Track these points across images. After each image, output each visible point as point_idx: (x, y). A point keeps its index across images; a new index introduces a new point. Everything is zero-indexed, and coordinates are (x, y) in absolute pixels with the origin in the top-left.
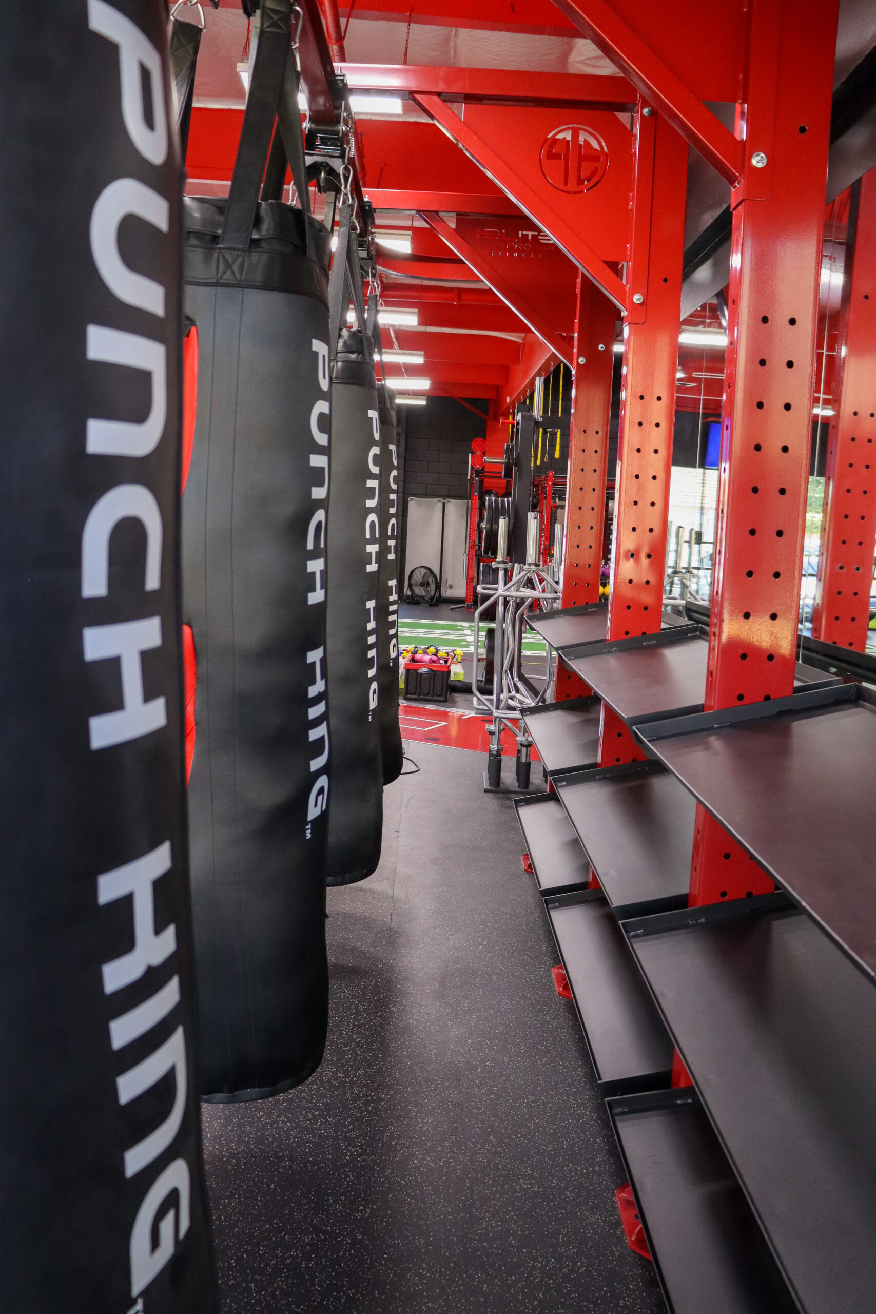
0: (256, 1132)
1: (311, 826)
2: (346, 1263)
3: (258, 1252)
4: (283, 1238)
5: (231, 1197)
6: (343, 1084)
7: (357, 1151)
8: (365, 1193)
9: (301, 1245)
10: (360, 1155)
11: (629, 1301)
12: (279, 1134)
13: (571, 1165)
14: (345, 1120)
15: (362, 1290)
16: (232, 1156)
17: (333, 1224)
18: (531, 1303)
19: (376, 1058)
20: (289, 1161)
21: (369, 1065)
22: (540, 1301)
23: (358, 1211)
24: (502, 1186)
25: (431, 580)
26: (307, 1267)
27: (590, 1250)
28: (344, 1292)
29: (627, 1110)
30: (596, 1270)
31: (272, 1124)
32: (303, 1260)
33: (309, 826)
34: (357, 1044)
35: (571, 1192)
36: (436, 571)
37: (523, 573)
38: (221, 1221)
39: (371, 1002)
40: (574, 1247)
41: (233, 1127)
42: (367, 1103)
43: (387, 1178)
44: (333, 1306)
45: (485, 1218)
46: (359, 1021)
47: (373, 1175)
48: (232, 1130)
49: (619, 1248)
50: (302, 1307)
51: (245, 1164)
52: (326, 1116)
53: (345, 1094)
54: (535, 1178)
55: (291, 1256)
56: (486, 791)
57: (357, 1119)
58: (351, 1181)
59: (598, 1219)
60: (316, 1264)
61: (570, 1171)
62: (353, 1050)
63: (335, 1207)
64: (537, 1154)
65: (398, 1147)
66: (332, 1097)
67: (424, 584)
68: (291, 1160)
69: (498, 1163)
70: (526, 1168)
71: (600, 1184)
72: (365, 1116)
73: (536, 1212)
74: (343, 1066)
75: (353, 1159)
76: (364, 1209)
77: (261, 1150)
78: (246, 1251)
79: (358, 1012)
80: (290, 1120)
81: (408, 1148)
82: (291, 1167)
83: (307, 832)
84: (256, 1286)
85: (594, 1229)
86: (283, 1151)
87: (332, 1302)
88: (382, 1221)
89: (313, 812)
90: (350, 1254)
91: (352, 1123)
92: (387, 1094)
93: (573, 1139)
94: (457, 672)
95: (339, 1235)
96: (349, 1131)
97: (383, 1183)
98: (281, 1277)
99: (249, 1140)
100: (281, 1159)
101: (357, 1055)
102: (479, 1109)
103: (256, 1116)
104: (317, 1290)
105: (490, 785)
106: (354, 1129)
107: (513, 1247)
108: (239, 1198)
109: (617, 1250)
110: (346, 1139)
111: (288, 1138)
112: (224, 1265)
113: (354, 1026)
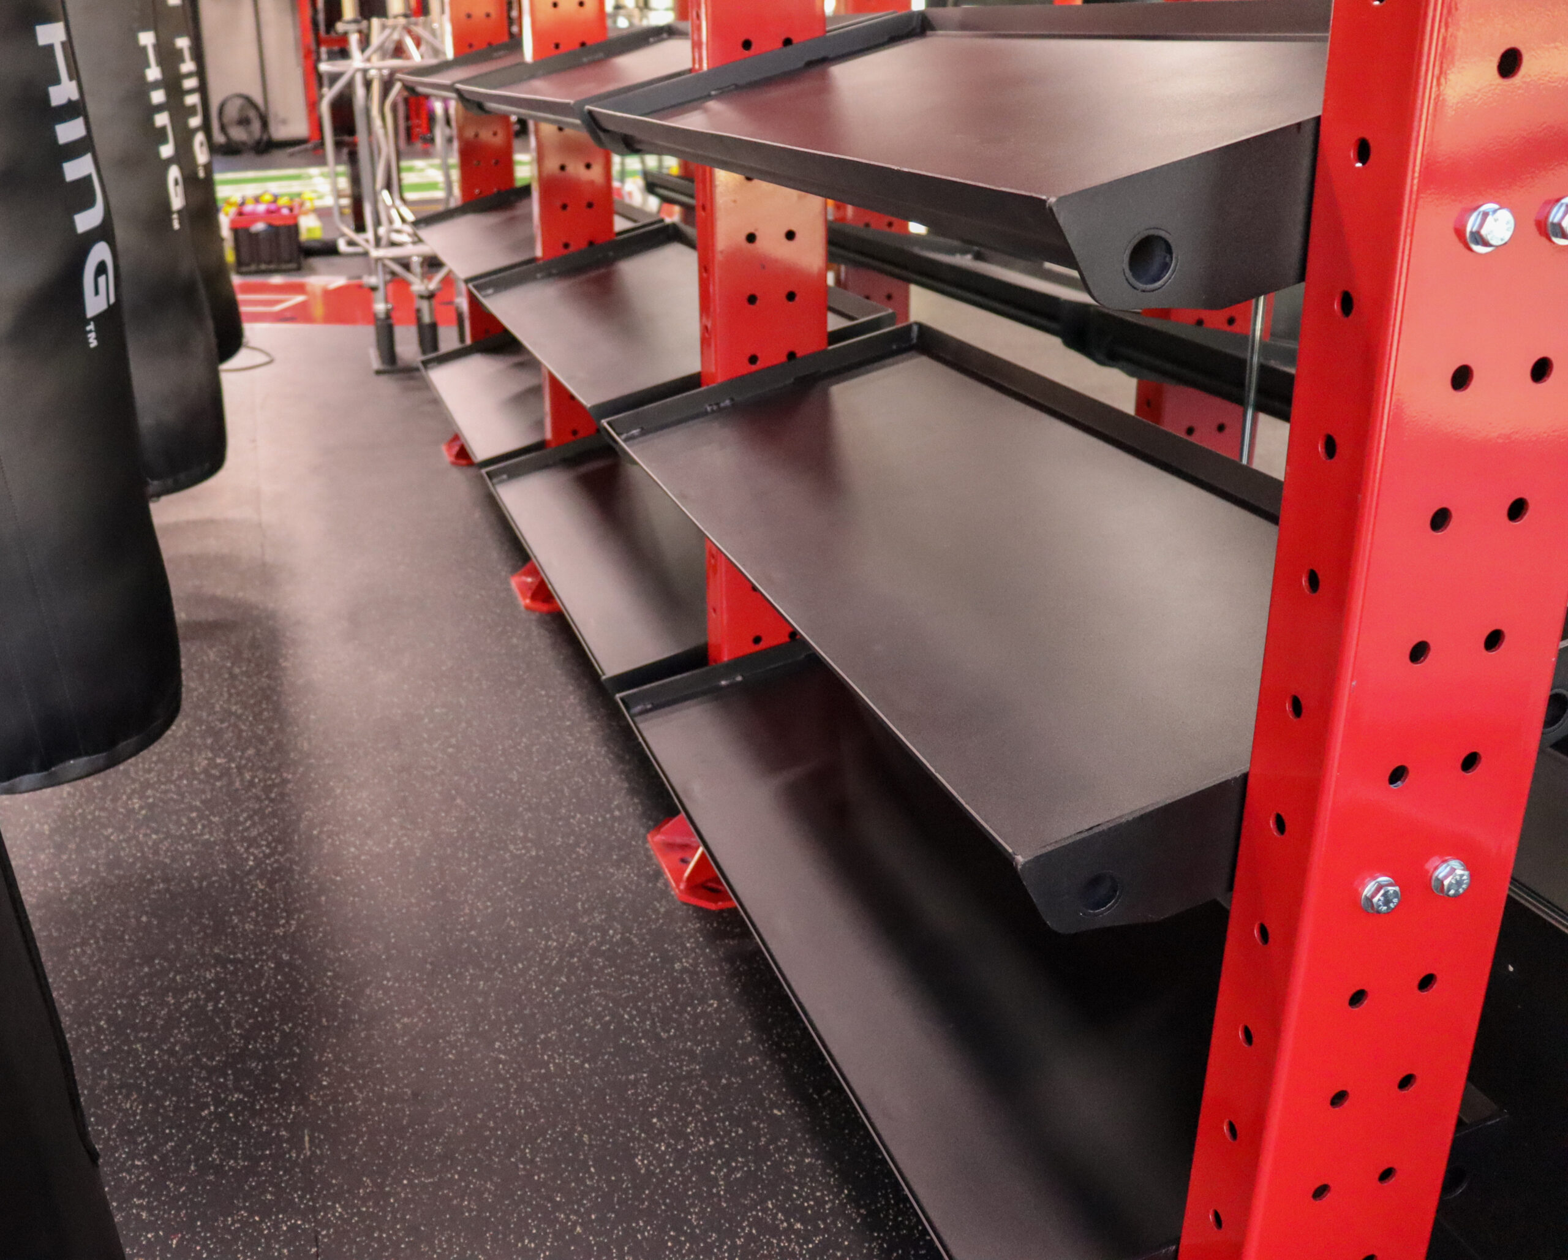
0: (107, 856)
1: (96, 326)
2: (273, 994)
3: (139, 1004)
4: (174, 979)
5: (84, 943)
6: (226, 772)
7: (263, 852)
8: (285, 903)
9: (202, 984)
10: (267, 856)
11: (687, 962)
12: (143, 852)
13: (578, 816)
14: (237, 815)
15: (303, 1021)
16: (74, 891)
17: (245, 949)
18: (550, 991)
19: (270, 731)
20: (163, 881)
21: (262, 740)
22: (562, 985)
23: (279, 926)
24: (485, 858)
25: (252, 114)
26: (216, 1010)
27: (623, 913)
28: (277, 1029)
29: (649, 706)
30: (636, 935)
31: (128, 840)
32: (207, 1000)
33: (91, 327)
34: (239, 717)
35: (584, 848)
36: (258, 99)
37: (387, 32)
38: (74, 976)
39: (250, 661)
40: (601, 913)
41: (70, 855)
42: (267, 789)
43: (315, 877)
44: (264, 1049)
45: (467, 902)
46: (235, 687)
47: (292, 878)
48: (69, 860)
49: (664, 902)
50: (217, 1058)
51: (97, 899)
52: (208, 816)
53: (231, 783)
54: (531, 841)
55: (188, 1000)
56: (378, 373)
57: (255, 812)
58: (262, 891)
59: (629, 875)
60: (228, 1003)
61: (580, 823)
62: (235, 726)
63: (243, 928)
64: (530, 809)
65: (324, 837)
66: (212, 790)
67: (244, 122)
68: (166, 880)
69: (473, 832)
70: (515, 830)
71: (625, 831)
72: (267, 806)
73: (538, 881)
74: (222, 749)
75: (259, 862)
76: (287, 922)
77: (119, 877)
78: (120, 1006)
79: (233, 677)
80: (156, 832)
81: (337, 834)
82: (167, 890)
83: (89, 335)
84: (143, 1047)
85: (625, 887)
86: (151, 871)
87: (261, 1044)
88: (316, 933)
89: (95, 304)
90: (277, 981)
91: (250, 817)
92: (294, 774)
93: (577, 783)
94: (310, 227)
95: (256, 961)
96: (247, 829)
97: (309, 884)
98: (179, 1028)
99: (97, 867)
100: (151, 882)
101: (241, 731)
102: (434, 768)
103: (102, 834)
104: (236, 1034)
105: (383, 362)
106: (254, 825)
107: (514, 929)
108: (97, 942)
109: (661, 906)
110: (243, 839)
111: (156, 853)
112: (90, 1029)
113: (230, 695)
